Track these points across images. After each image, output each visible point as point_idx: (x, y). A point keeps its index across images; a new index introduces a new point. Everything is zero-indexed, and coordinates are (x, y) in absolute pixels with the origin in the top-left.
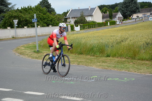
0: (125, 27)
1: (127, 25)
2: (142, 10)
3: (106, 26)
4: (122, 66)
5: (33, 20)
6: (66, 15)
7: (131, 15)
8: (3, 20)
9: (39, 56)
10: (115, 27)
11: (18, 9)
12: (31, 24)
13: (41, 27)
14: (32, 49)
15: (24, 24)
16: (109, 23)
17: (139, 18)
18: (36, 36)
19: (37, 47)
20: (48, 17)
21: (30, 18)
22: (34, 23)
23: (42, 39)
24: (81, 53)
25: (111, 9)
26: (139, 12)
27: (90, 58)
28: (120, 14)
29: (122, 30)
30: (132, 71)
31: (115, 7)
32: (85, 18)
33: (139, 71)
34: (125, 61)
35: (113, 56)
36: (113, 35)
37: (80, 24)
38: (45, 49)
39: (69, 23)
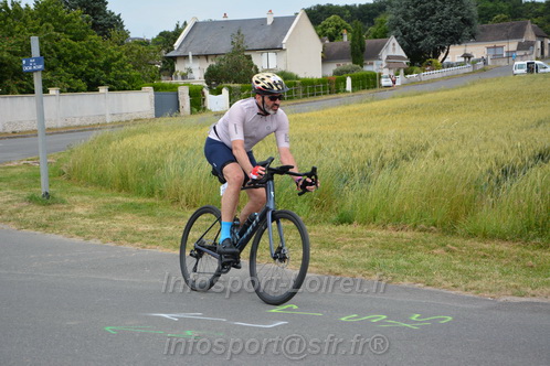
0: (415, 100)
1: (427, 92)
2: (483, 30)
3: (340, 95)
4: (402, 262)
5: (27, 64)
6: (172, 46)
7: (443, 49)
9: (50, 219)
10: (372, 100)
12: (20, 81)
13: (61, 92)
14: (21, 186)
16: (349, 81)
17: (474, 63)
18: (40, 133)
19: (43, 180)
20: (94, 53)
21: (15, 54)
22: (29, 75)
23: (69, 146)
25: (360, 24)
26: (473, 37)
28: (397, 44)
29: (405, 109)
30: (440, 284)
31: (376, 15)
32: (249, 58)
33: (472, 284)
34: (414, 242)
35: (365, 222)
36: (365, 131)
37: (231, 85)
38: (79, 189)
39: (184, 76)
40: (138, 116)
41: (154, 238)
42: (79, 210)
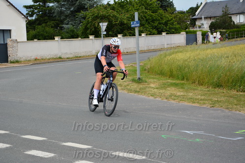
5: (133, 24)
6: (195, 14)
8: (82, 22)
9: (140, 89)
11: (108, 3)
13: (146, 35)
15: (117, 30)
18: (137, 53)
19: (138, 72)
20: (161, 18)
21: (129, 20)
22: (134, 29)
23: (149, 58)
24: (219, 85)
27: (237, 95)
32: (231, 18)
37: (221, 30)
38: (152, 76)
39: (200, 27)
40: (179, 45)
41: (184, 98)
42: (152, 85)
